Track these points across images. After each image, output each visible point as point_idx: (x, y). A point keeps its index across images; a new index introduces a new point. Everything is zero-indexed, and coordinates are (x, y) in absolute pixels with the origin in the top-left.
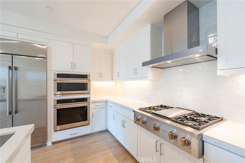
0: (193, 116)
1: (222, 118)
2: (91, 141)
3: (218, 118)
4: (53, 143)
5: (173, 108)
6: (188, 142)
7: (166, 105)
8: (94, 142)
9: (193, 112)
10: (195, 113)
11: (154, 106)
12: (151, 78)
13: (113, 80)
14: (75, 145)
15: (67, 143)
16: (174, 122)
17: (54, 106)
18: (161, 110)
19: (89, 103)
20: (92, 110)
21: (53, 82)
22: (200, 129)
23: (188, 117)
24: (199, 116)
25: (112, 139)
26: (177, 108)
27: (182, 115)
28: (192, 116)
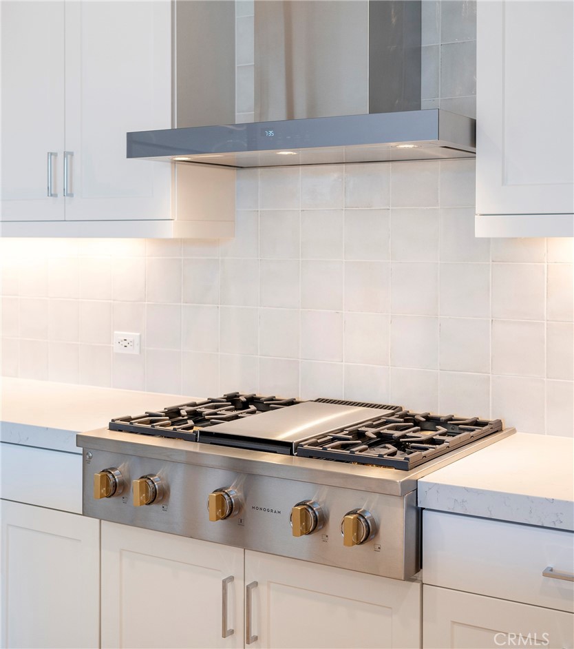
0: (388, 429)
1: (499, 423)
3: (484, 424)
5: (298, 403)
6: (368, 526)
7: (258, 396)
9: (391, 411)
10: (401, 417)
11: (194, 405)
12: (171, 231)
16: (311, 457)
18: (237, 417)
22: (410, 466)
23: (370, 432)
24: (417, 423)
26: (319, 400)
27: (342, 430)
28: (384, 430)
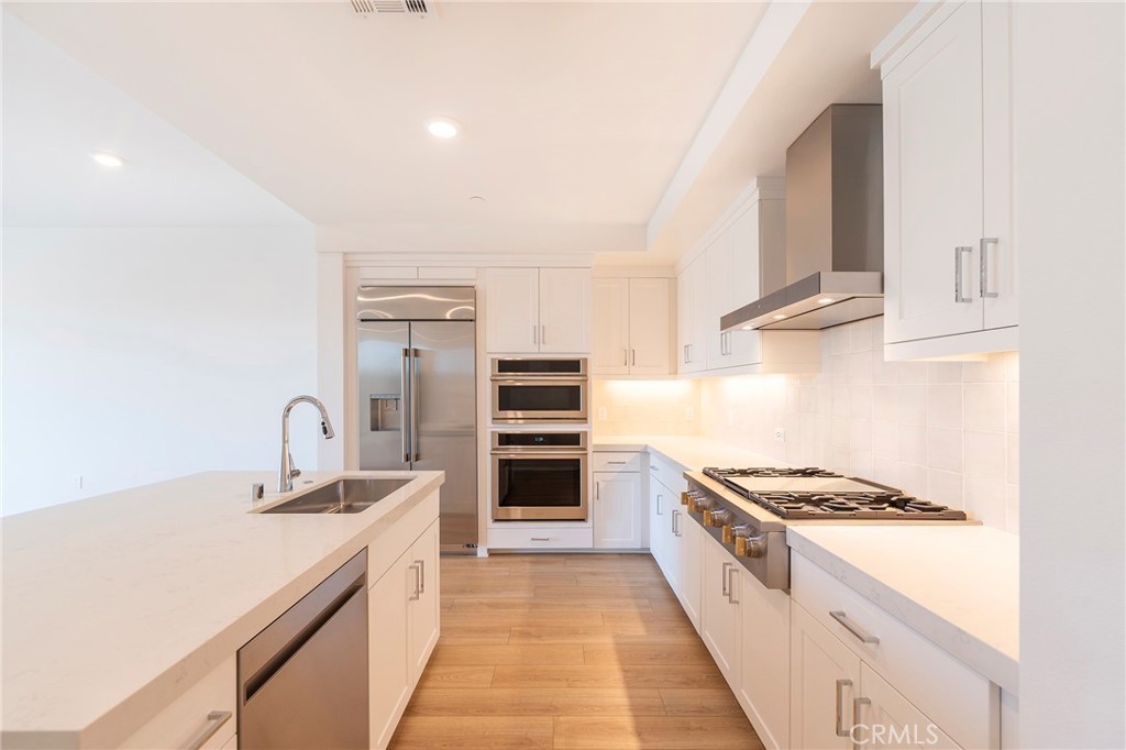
2: (588, 570)
4: (493, 553)
8: (594, 574)
12: (761, 369)
13: (676, 373)
14: (543, 568)
15: (524, 561)
17: (493, 449)
19: (585, 449)
20: (595, 475)
21: (489, 384)
22: (788, 516)
25: (655, 579)
